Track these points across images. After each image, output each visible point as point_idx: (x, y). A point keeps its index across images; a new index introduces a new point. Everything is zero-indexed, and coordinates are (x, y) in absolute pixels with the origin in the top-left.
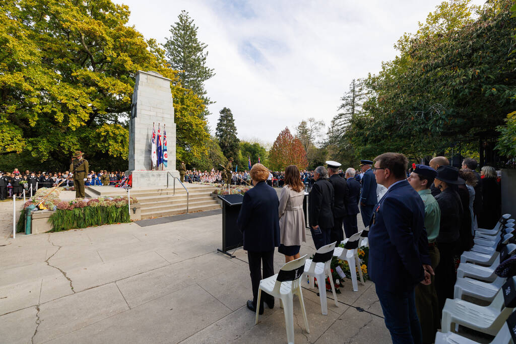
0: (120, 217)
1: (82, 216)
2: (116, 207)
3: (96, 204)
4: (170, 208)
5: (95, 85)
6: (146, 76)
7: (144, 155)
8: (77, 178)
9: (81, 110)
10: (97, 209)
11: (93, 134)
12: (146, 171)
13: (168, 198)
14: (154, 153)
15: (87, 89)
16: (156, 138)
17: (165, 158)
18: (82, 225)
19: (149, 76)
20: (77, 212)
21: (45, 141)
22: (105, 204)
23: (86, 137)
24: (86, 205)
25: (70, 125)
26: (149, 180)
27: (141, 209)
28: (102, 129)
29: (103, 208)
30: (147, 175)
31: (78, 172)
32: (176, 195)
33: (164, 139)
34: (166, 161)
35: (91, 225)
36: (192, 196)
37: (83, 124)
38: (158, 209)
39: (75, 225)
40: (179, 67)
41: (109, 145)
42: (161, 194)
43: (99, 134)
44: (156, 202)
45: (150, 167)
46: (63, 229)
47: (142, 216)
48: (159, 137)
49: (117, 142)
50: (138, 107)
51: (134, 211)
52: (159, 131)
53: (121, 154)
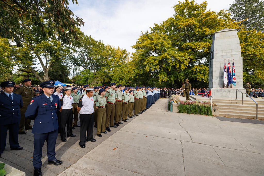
0: (207, 112)
1: (189, 108)
2: (205, 107)
3: (195, 104)
4: (240, 113)
5: (190, 48)
6: (219, 34)
7: (218, 79)
8: (186, 91)
9: (185, 61)
10: (195, 106)
11: (190, 71)
12: (220, 89)
13: (238, 106)
14: (226, 77)
15: (188, 51)
16: (227, 68)
17: (233, 80)
18: (189, 112)
19: (221, 33)
20: (187, 106)
21: (173, 76)
22: (199, 104)
23: (187, 73)
24: (191, 103)
25: (181, 69)
26: (222, 94)
27: (219, 110)
28: (194, 68)
29: (198, 106)
30: (221, 91)
31: (187, 88)
32: (243, 105)
33: (233, 68)
34: (235, 82)
35: (193, 113)
36: (260, 108)
37: (186, 67)
38: (230, 112)
39: (187, 112)
40: (241, 18)
41: (197, 75)
42: (231, 103)
43: (192, 71)
44: (228, 108)
45: (223, 86)
46: (182, 112)
47: (219, 114)
48: (229, 68)
49: (201, 73)
50: (214, 53)
51: (215, 110)
52: (229, 64)
53: (203, 79)
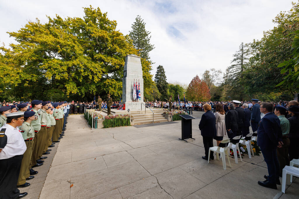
0: (127, 123)
1: (113, 122)
4: (145, 120)
6: (131, 57)
7: (130, 95)
9: (98, 73)
10: (118, 120)
11: (102, 84)
12: (131, 102)
13: (143, 115)
16: (135, 85)
17: (139, 96)
18: (113, 126)
21: (84, 88)
22: (121, 117)
23: (99, 85)
26: (132, 107)
28: (106, 82)
30: (132, 104)
32: (146, 114)
33: (139, 87)
34: (140, 97)
37: (99, 80)
38: (140, 121)
40: (136, 46)
41: (109, 89)
42: (139, 113)
43: (105, 84)
44: (138, 117)
46: (107, 127)
47: (135, 123)
51: (132, 121)
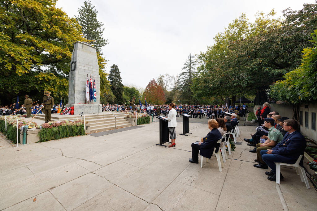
1: (58, 132)
2: (77, 126)
3: (65, 125)
6: (81, 45)
7: (81, 94)
14: (88, 93)
16: (89, 83)
17: (94, 96)
19: (83, 45)
20: (55, 129)
22: (70, 124)
24: (59, 125)
26: (84, 110)
29: (69, 127)
30: (84, 107)
33: (94, 84)
35: (63, 137)
39: (53, 138)
44: (95, 123)
45: (85, 101)
46: (47, 140)
48: (91, 83)
50: (77, 64)
52: (91, 80)
